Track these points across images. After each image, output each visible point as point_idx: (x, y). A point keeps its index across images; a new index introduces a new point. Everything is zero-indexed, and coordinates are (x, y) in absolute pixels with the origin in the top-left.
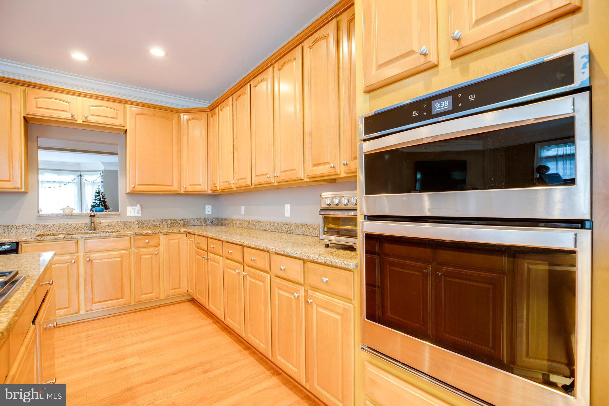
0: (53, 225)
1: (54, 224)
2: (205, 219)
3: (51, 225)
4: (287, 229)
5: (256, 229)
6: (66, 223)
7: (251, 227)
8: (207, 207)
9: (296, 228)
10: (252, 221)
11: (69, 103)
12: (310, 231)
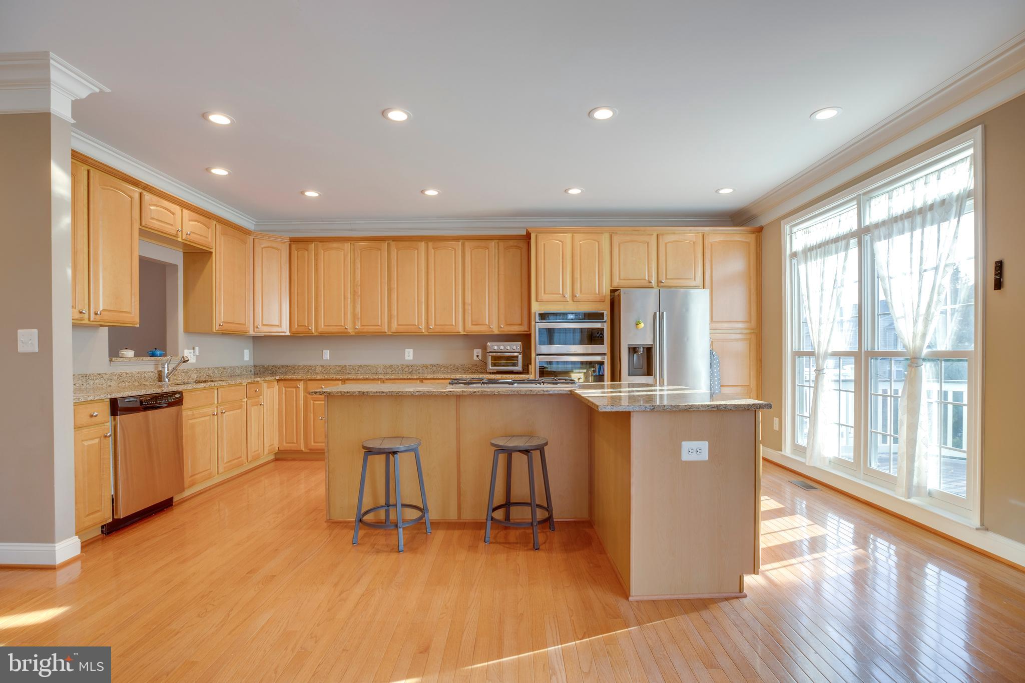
0: (127, 374)
1: (128, 372)
2: (246, 367)
3: (125, 374)
4: (411, 370)
5: (358, 373)
6: (137, 371)
7: (348, 371)
8: (245, 351)
9: (424, 369)
10: (350, 366)
11: (173, 214)
12: (442, 369)
